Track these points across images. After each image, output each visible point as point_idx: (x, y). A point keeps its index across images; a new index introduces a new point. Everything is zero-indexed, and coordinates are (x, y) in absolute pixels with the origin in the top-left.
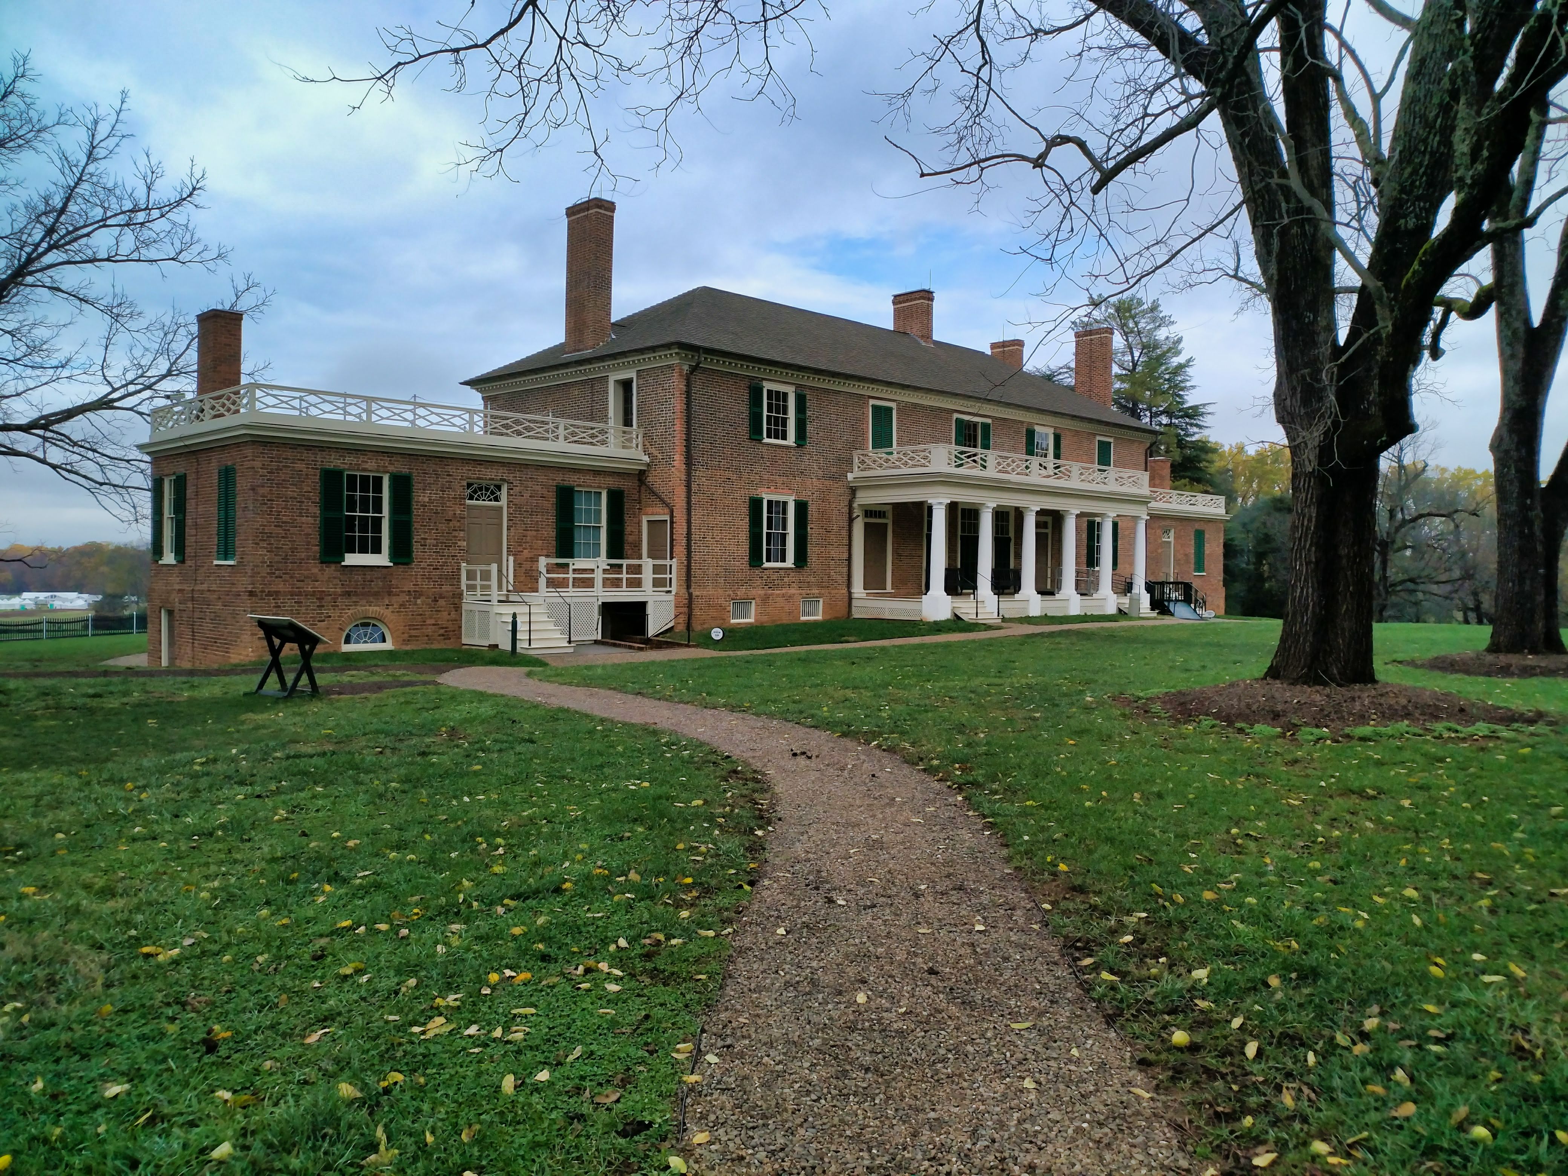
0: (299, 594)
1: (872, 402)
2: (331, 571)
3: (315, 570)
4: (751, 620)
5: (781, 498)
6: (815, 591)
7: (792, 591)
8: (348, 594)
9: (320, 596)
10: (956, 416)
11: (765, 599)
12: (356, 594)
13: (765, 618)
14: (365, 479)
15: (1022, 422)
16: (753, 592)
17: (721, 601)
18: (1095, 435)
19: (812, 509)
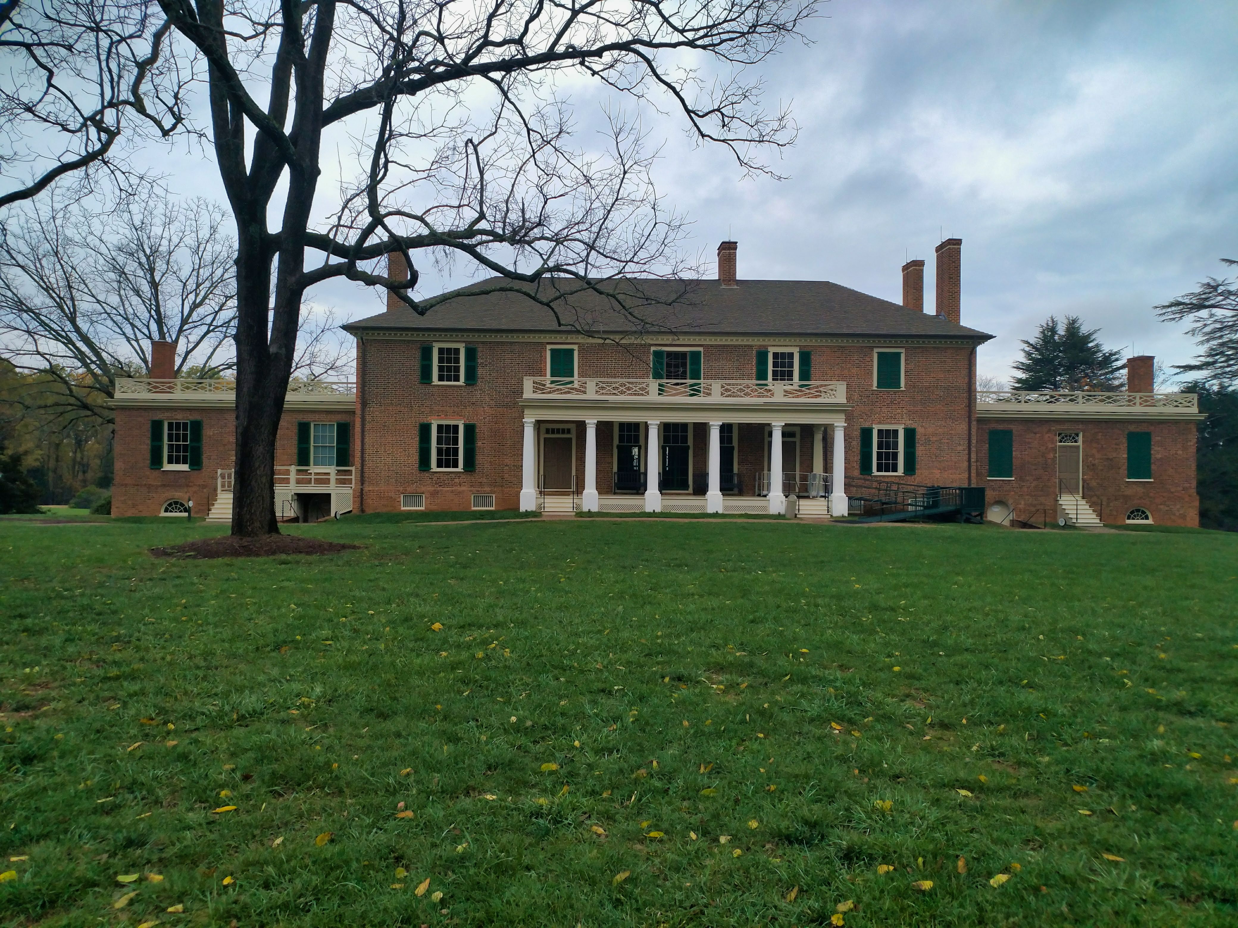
0: (138, 485)
1: (549, 347)
2: (156, 473)
3: (148, 473)
4: (423, 508)
5: (452, 423)
6: (487, 489)
7: (463, 488)
8: (164, 486)
9: (149, 487)
10: (653, 349)
11: (434, 494)
12: (168, 486)
13: (433, 507)
14: (178, 424)
15: (750, 347)
16: (423, 489)
17: (392, 494)
18: (872, 348)
19: (482, 430)
